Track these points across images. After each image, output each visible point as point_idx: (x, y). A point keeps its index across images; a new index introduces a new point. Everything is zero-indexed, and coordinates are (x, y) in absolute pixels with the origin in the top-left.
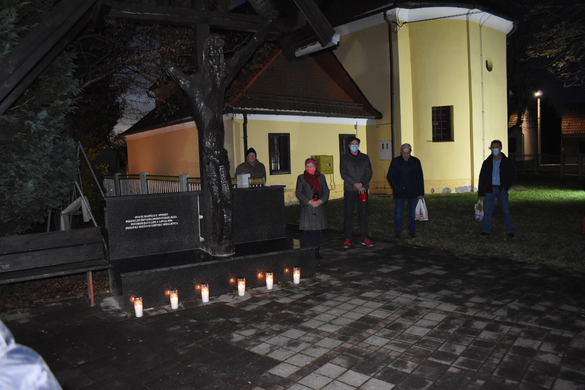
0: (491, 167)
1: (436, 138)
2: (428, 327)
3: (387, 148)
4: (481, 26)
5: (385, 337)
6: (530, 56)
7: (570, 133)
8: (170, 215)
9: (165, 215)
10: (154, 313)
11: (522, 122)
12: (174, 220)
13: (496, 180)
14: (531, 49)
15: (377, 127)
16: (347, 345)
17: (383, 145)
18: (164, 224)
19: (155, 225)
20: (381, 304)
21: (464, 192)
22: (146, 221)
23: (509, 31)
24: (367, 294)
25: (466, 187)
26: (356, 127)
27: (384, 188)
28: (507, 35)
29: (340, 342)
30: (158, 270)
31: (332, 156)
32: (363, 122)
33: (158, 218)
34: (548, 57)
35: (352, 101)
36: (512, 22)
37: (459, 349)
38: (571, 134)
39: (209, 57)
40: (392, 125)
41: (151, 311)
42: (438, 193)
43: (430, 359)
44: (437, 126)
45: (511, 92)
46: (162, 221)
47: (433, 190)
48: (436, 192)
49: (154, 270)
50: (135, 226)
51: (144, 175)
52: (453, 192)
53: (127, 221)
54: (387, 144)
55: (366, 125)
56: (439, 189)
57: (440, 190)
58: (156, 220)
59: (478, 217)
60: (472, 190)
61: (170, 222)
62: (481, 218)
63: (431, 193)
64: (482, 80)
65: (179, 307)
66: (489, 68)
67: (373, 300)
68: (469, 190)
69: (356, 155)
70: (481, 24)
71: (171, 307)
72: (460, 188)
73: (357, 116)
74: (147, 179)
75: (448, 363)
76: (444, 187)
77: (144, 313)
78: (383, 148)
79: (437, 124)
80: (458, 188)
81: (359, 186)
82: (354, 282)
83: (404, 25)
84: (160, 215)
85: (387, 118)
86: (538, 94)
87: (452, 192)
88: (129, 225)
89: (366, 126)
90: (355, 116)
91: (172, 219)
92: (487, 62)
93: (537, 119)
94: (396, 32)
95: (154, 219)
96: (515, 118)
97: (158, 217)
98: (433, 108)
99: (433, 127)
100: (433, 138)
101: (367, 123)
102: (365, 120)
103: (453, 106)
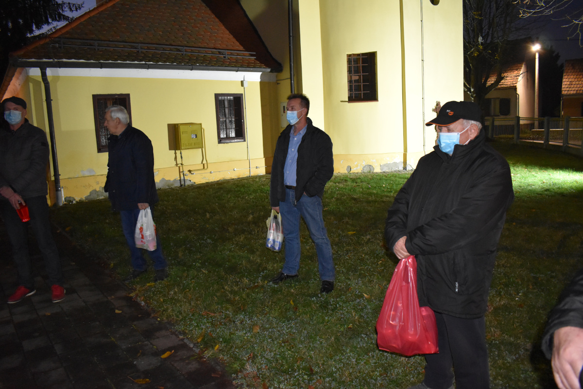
1: (353, 98)
7: (572, 92)
15: (278, 84)
21: (393, 170)
25: (395, 164)
26: (242, 83)
31: (201, 124)
35: (241, 48)
38: (573, 95)
40: (291, 81)
42: (357, 171)
44: (355, 81)
47: (350, 168)
48: (354, 170)
52: (377, 170)
55: (259, 80)
56: (357, 166)
57: (359, 168)
60: (405, 168)
63: (346, 172)
64: (421, 17)
68: (401, 168)
72: (387, 165)
76: (364, 164)
79: (357, 78)
80: (384, 165)
85: (286, 74)
86: (535, 48)
87: (375, 171)
89: (261, 83)
98: (349, 56)
99: (350, 81)
100: (349, 98)
101: (261, 78)
102: (259, 74)
103: (376, 52)
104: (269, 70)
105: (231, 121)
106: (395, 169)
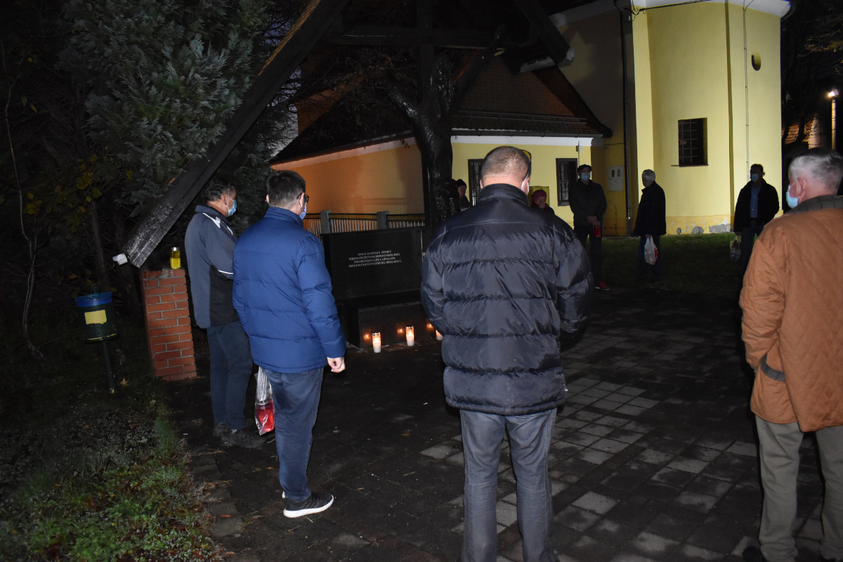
0: (750, 197)
1: (684, 162)
2: (676, 354)
3: (619, 176)
4: (744, 10)
5: (634, 361)
6: (809, 51)
8: (393, 253)
9: (388, 252)
10: (391, 350)
11: (806, 136)
12: (397, 258)
13: (754, 212)
14: (811, 42)
15: (605, 148)
16: (597, 367)
17: (613, 171)
18: (387, 262)
19: (378, 263)
20: (625, 339)
21: (721, 232)
22: (369, 259)
23: (785, 13)
24: (609, 331)
25: (723, 225)
26: (577, 148)
27: (616, 228)
28: (782, 19)
29: (590, 365)
30: (394, 306)
32: (586, 142)
33: (380, 256)
34: (835, 51)
35: (571, 114)
36: (788, 3)
37: (706, 368)
39: (437, 81)
40: (625, 146)
41: (388, 348)
42: (687, 233)
43: (678, 375)
44: (685, 146)
45: (788, 97)
46: (385, 259)
47: (679, 230)
48: (684, 232)
49: (390, 307)
50: (358, 263)
51: (326, 214)
52: (707, 231)
53: (350, 259)
54: (619, 171)
55: (590, 146)
56: (687, 228)
57: (688, 230)
58: (379, 258)
59: (733, 256)
61: (393, 260)
62: (738, 257)
63: (677, 233)
64: (746, 83)
65: (415, 344)
66: (756, 66)
67: (616, 335)
68: (728, 230)
69: (587, 184)
70: (745, 7)
71: (406, 344)
72: (715, 227)
73: (580, 135)
74: (330, 219)
75: (695, 377)
76: (694, 226)
77: (382, 350)
78: (613, 175)
79: (685, 142)
80: (713, 227)
81: (593, 220)
82: (593, 322)
83: (641, 12)
84: (383, 252)
85: (618, 137)
86: (831, 94)
87: (705, 232)
88: (352, 262)
89: (592, 147)
90: (577, 135)
91: (395, 257)
92: (753, 57)
93: (831, 130)
94: (630, 23)
95: (377, 256)
96: (795, 131)
97: (381, 254)
98: (679, 121)
99: (680, 146)
100: (680, 161)
101: (592, 143)
102: (590, 140)
103: (706, 119)
104: (602, 135)
105: (565, 184)
106: (723, 231)
